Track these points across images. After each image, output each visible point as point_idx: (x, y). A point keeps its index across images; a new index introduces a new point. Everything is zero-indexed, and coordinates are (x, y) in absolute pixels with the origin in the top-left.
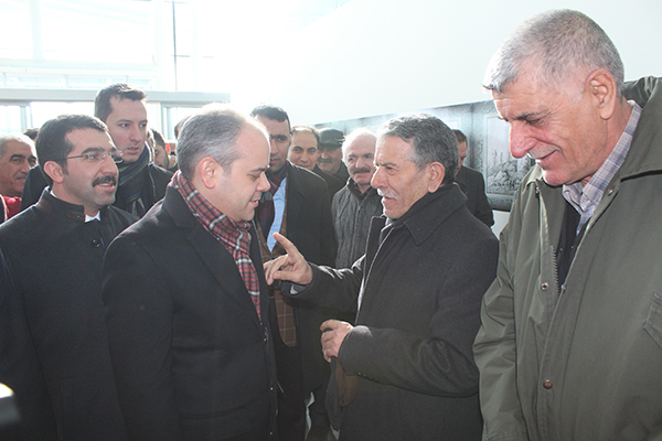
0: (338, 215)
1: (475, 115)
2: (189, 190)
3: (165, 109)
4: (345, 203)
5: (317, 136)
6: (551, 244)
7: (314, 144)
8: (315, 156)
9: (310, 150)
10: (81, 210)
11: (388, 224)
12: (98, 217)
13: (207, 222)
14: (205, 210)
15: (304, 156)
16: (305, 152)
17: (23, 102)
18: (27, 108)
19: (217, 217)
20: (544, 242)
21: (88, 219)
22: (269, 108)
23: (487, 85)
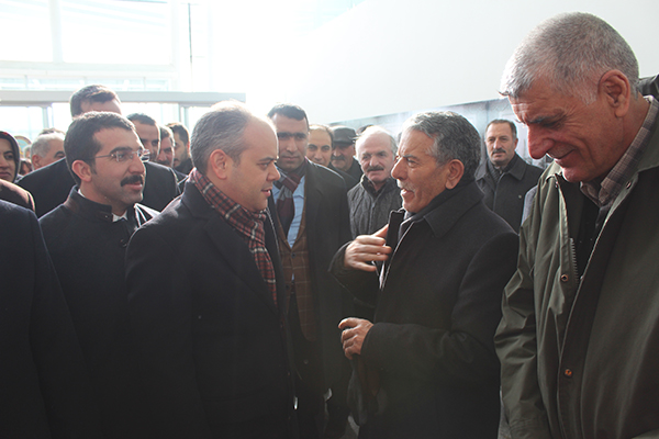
0: (352, 212)
1: (490, 112)
2: (204, 184)
3: (182, 109)
4: (359, 200)
5: (330, 134)
6: (570, 236)
7: (328, 142)
8: (328, 154)
9: (325, 148)
10: (109, 210)
11: (407, 219)
12: (124, 216)
13: (223, 213)
14: (221, 202)
15: (318, 154)
16: (319, 150)
17: (45, 104)
18: (49, 108)
19: (232, 208)
20: (564, 235)
21: (116, 218)
22: (288, 107)
23: (503, 92)
